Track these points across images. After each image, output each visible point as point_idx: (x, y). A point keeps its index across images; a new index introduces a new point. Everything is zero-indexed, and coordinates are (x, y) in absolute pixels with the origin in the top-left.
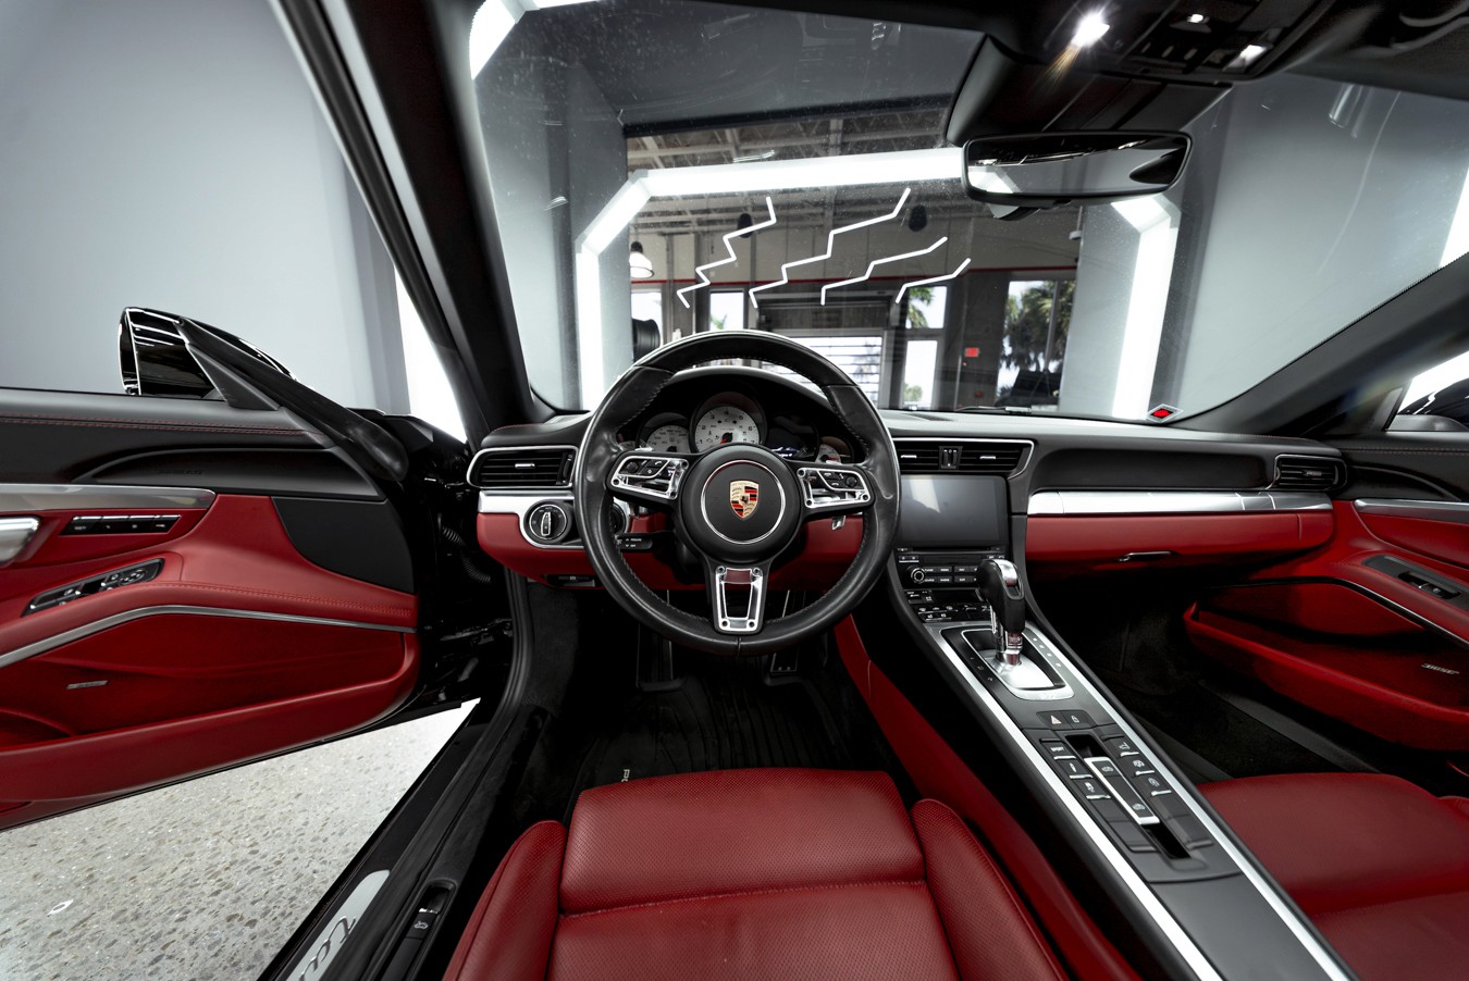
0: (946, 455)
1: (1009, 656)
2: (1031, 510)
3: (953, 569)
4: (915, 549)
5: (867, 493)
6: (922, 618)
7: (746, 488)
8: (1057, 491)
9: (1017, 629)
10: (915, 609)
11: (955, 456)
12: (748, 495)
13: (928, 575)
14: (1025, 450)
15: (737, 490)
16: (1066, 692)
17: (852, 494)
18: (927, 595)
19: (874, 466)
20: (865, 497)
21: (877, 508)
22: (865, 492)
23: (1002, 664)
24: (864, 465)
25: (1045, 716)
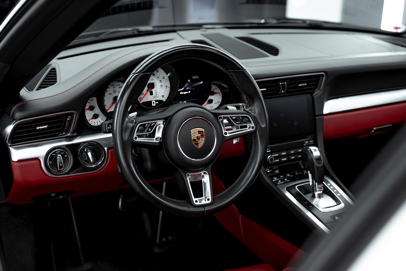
0: (281, 86)
1: (318, 194)
2: (325, 112)
3: (288, 152)
6: (276, 183)
7: (198, 131)
8: (337, 98)
9: (320, 181)
10: (271, 178)
11: (286, 86)
12: (200, 135)
13: (276, 158)
14: (321, 78)
15: (195, 133)
16: (342, 205)
17: (246, 127)
18: (276, 169)
19: (254, 110)
20: (253, 127)
21: (258, 132)
22: (253, 125)
23: (315, 199)
24: (250, 110)
25: (333, 217)
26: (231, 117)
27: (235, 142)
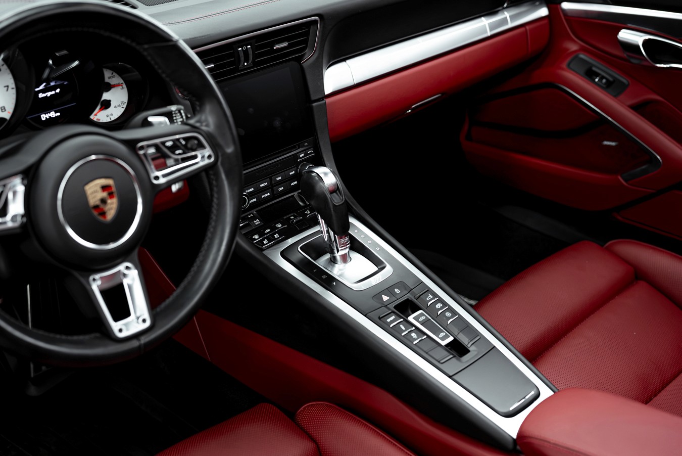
0: (242, 55)
1: (341, 256)
2: (328, 89)
3: (271, 181)
5: (210, 152)
6: (259, 247)
7: (102, 187)
8: (344, 60)
9: (344, 229)
10: (249, 238)
11: (250, 52)
12: (105, 194)
13: (251, 196)
14: (312, 28)
15: (94, 191)
16: (388, 271)
17: (195, 157)
18: (254, 218)
19: (206, 120)
20: (209, 157)
21: (222, 164)
22: (207, 152)
23: (336, 265)
24: (198, 121)
25: (378, 296)
26: (163, 143)
27: (175, 188)
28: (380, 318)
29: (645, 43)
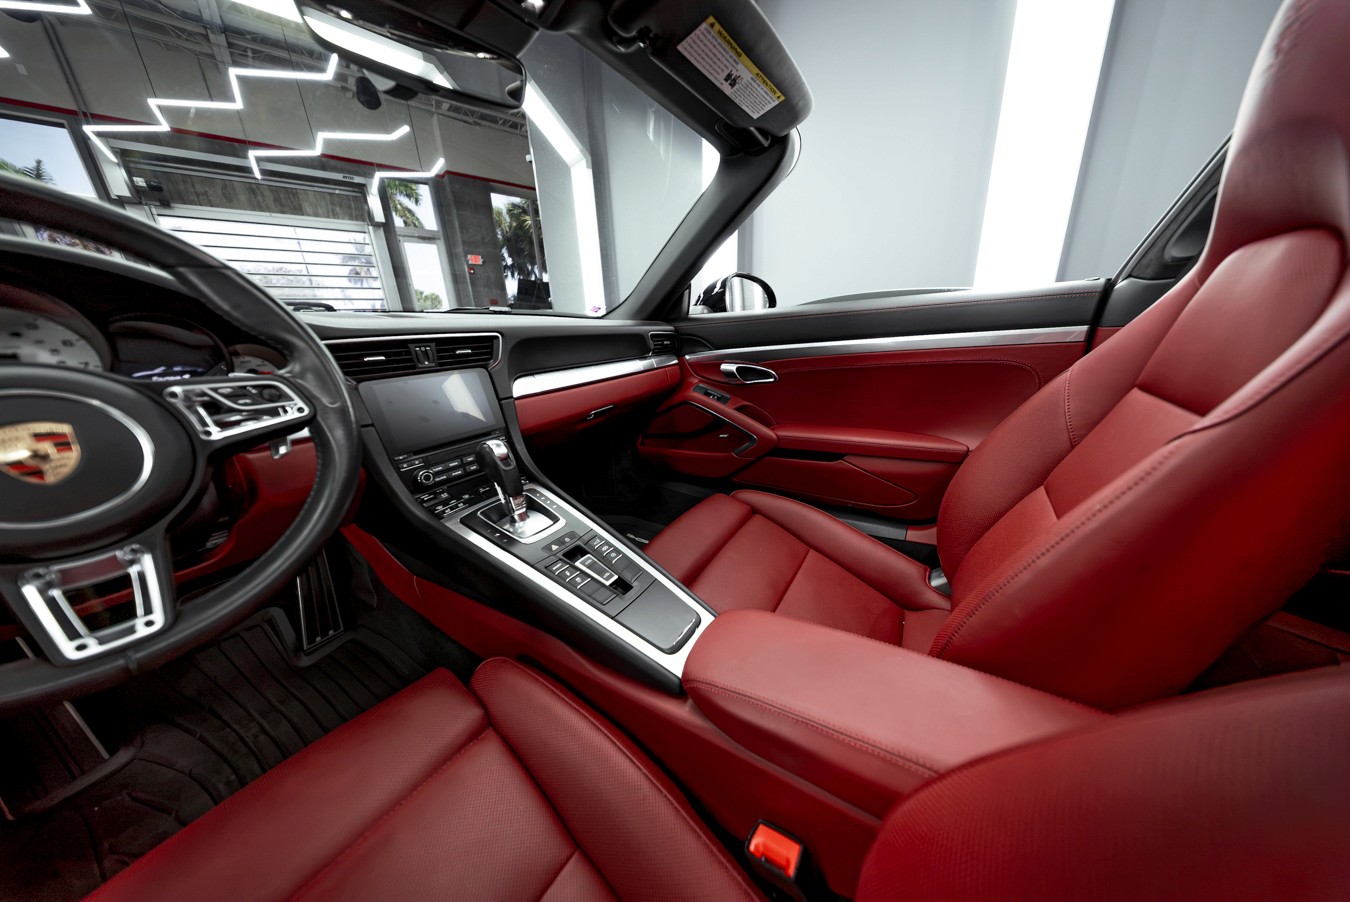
0: (420, 354)
1: (520, 515)
2: (516, 394)
3: (462, 461)
4: (416, 453)
5: (301, 404)
6: (440, 516)
7: (36, 435)
8: (532, 374)
11: (430, 353)
12: (47, 445)
13: (437, 474)
14: (494, 341)
16: (562, 522)
18: (443, 492)
20: (300, 410)
21: (324, 419)
22: (297, 404)
23: (515, 525)
25: (548, 548)
28: (546, 567)
29: (738, 369)
